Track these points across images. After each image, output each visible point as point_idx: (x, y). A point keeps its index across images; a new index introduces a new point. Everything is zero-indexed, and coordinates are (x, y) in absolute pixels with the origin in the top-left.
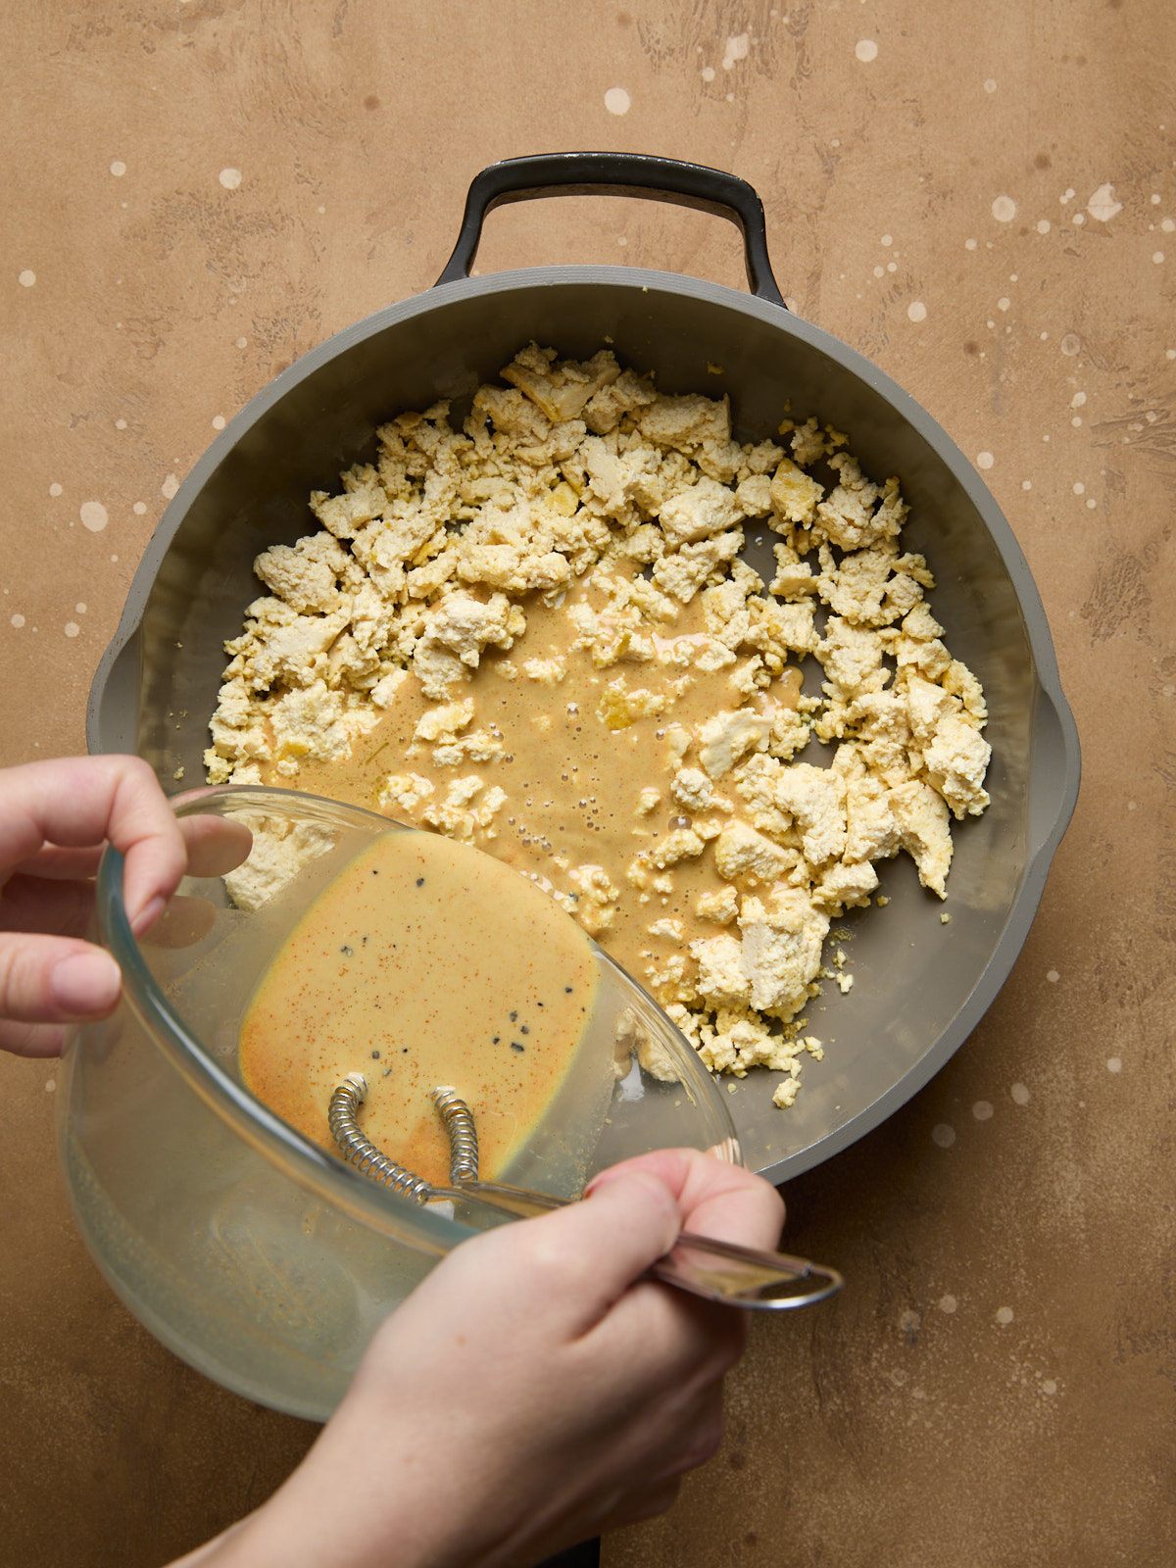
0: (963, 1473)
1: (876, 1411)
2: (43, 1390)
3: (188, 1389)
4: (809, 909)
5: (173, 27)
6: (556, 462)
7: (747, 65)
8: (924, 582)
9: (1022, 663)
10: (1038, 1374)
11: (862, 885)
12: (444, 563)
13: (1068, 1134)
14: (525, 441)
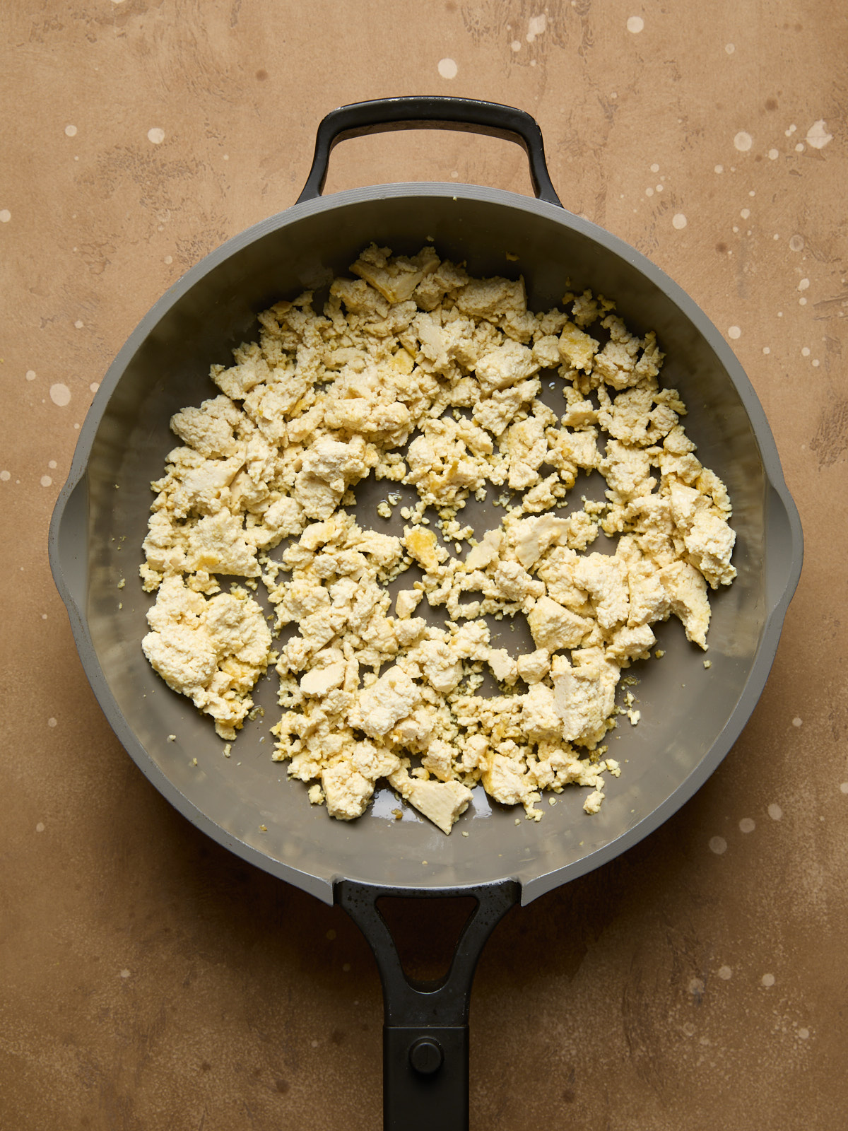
0: (740, 1100)
1: (673, 1056)
2: (41, 1058)
3: (151, 1054)
4: (604, 663)
5: (110, 22)
6: (395, 333)
7: (545, 38)
8: (678, 410)
9: (756, 468)
10: (795, 1024)
11: (643, 642)
12: (314, 414)
13: (812, 841)
14: (370, 319)
